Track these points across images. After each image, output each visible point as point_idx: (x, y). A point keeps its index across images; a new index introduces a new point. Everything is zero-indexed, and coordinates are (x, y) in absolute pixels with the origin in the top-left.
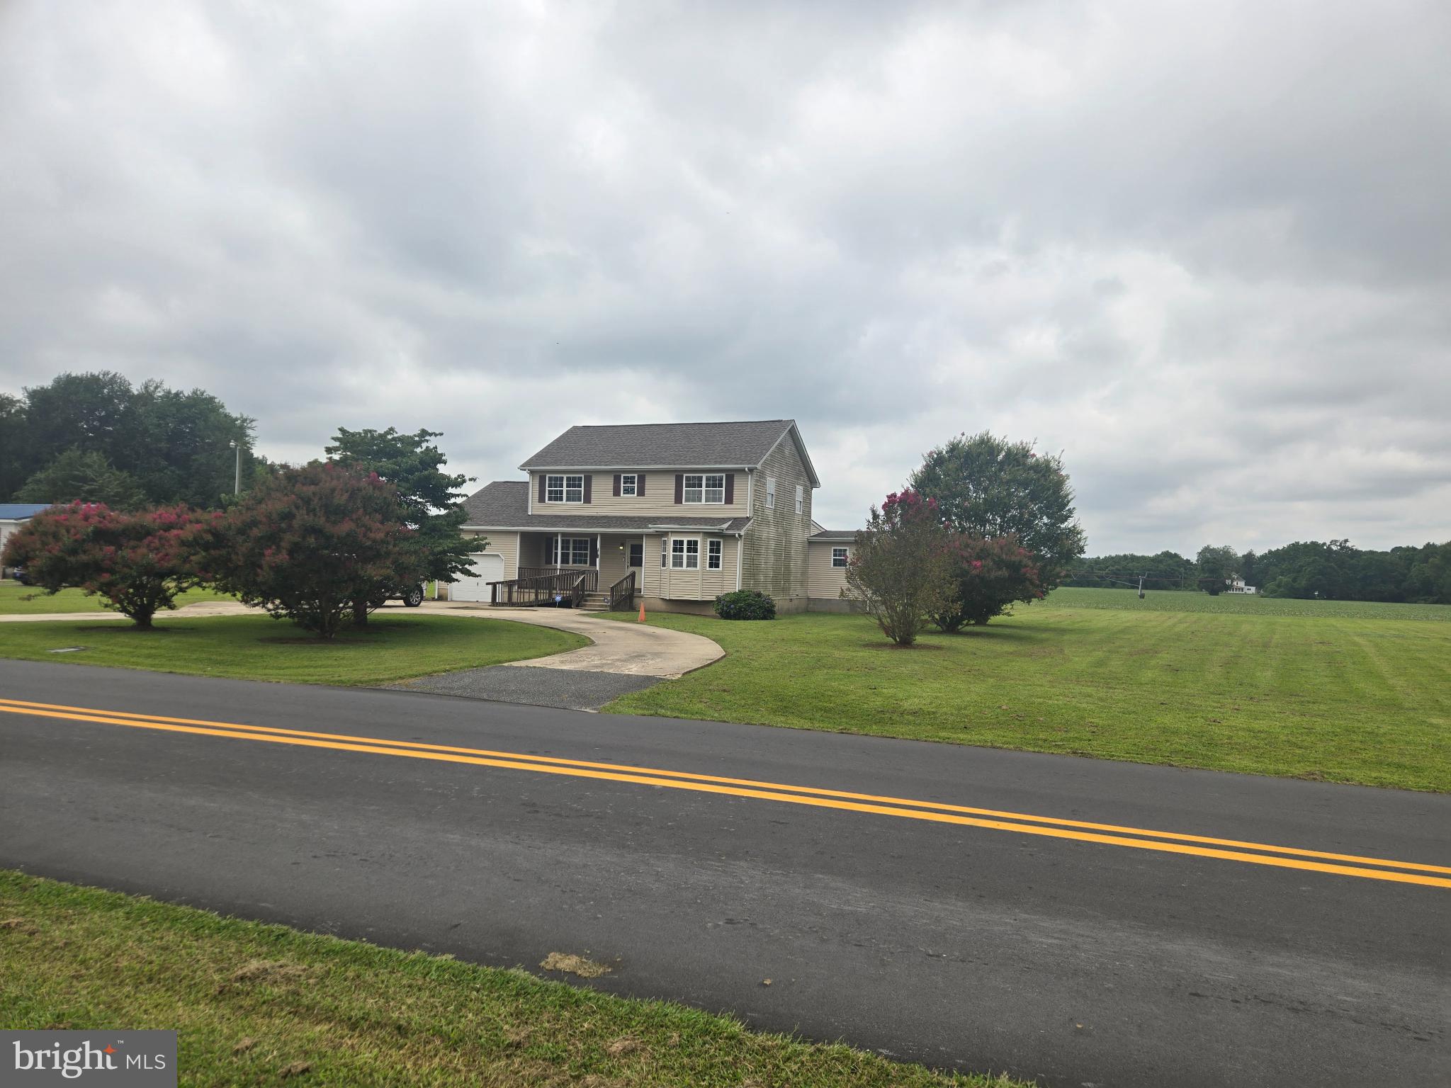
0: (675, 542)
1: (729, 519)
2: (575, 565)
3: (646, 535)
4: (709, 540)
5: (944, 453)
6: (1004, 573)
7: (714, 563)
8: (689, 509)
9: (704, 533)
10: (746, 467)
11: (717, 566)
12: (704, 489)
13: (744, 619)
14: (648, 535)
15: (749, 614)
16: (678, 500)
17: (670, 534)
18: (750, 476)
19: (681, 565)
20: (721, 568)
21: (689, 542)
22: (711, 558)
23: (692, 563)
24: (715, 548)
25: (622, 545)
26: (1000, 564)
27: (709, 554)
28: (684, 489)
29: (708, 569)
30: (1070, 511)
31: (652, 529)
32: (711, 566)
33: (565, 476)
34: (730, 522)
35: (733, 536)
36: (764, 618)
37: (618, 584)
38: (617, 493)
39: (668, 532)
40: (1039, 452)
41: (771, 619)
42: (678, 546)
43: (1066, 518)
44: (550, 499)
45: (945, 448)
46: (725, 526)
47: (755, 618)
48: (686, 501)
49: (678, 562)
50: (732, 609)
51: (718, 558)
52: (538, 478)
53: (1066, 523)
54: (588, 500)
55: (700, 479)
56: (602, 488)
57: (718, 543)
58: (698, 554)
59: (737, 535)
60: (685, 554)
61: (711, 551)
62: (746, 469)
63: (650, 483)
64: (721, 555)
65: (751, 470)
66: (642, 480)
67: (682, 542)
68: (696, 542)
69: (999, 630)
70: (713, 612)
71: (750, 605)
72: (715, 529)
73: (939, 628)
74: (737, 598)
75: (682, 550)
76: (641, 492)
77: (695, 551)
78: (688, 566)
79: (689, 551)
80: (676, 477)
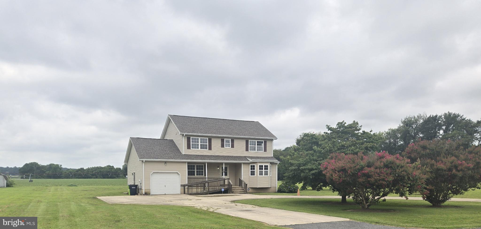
0: (260, 166)
2: (198, 176)
3: (243, 163)
8: (251, 153)
9: (270, 162)
12: (256, 145)
14: (244, 163)
16: (247, 150)
18: (272, 142)
19: (263, 174)
21: (265, 166)
23: (266, 173)
25: (218, 167)
28: (249, 146)
33: (199, 138)
38: (223, 146)
39: (257, 162)
44: (193, 148)
48: (250, 150)
49: (261, 174)
52: (187, 138)
54: (210, 148)
55: (255, 142)
56: (216, 143)
58: (268, 170)
60: (264, 170)
62: (274, 139)
63: (236, 142)
66: (233, 141)
67: (262, 166)
68: (267, 166)
75: (262, 169)
76: (233, 146)
77: (267, 169)
78: (265, 175)
79: (265, 169)
80: (246, 140)
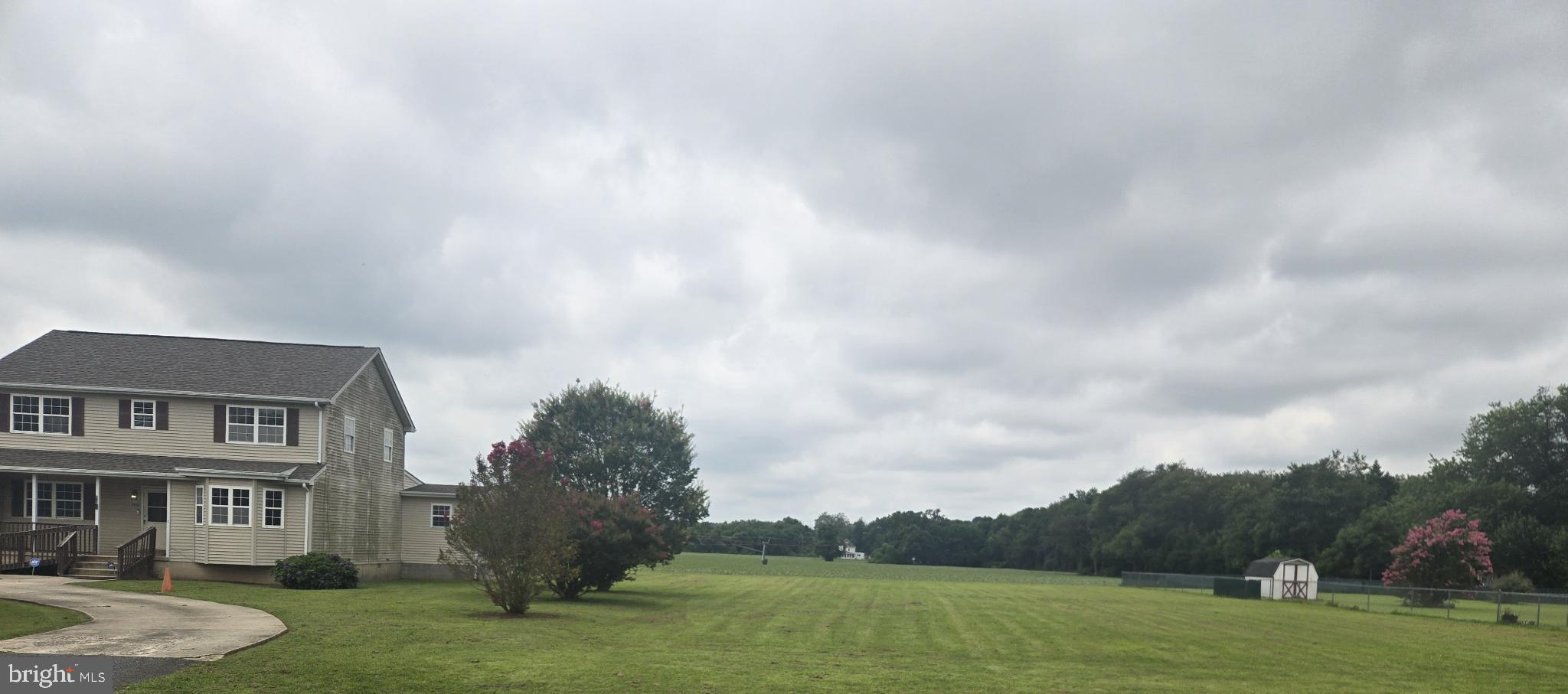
0: (216, 491)
1: (293, 465)
2: (60, 518)
3: (171, 481)
4: (265, 490)
5: (560, 401)
6: (628, 535)
7: (273, 518)
8: (232, 449)
9: (258, 480)
10: (316, 401)
11: (278, 522)
12: (256, 425)
13: (316, 589)
14: (174, 481)
15: (323, 581)
16: (219, 437)
17: (207, 481)
18: (321, 413)
19: (225, 521)
20: (282, 526)
21: (236, 492)
22: (268, 512)
23: (241, 517)
24: (273, 500)
25: (135, 493)
26: (623, 524)
27: (264, 508)
28: (228, 424)
29: (264, 526)
30: (695, 471)
31: (181, 472)
32: (268, 522)
33: (42, 398)
34: (295, 468)
35: (300, 486)
36: (344, 587)
37: (130, 543)
38: (124, 423)
39: (205, 479)
40: (661, 407)
41: (352, 588)
42: (220, 497)
43: (690, 479)
44: (17, 429)
45: (560, 397)
46: (289, 473)
47: (331, 587)
48: (230, 439)
49: (220, 516)
50: (298, 576)
51: (278, 513)
53: (690, 484)
54: (77, 431)
55: (252, 411)
56: (101, 417)
57: (279, 495)
58: (250, 508)
59: (304, 485)
60: (230, 506)
61: (269, 504)
62: (316, 404)
63: (174, 414)
64: (282, 509)
65: (322, 406)
66: (163, 408)
67: (225, 492)
68: (246, 493)
69: (622, 597)
70: (272, 580)
71: (323, 571)
72: (274, 475)
73: (557, 595)
74: (304, 563)
75: (225, 502)
76: (163, 425)
77: (246, 503)
78: (235, 522)
79: (236, 502)
80: (216, 408)
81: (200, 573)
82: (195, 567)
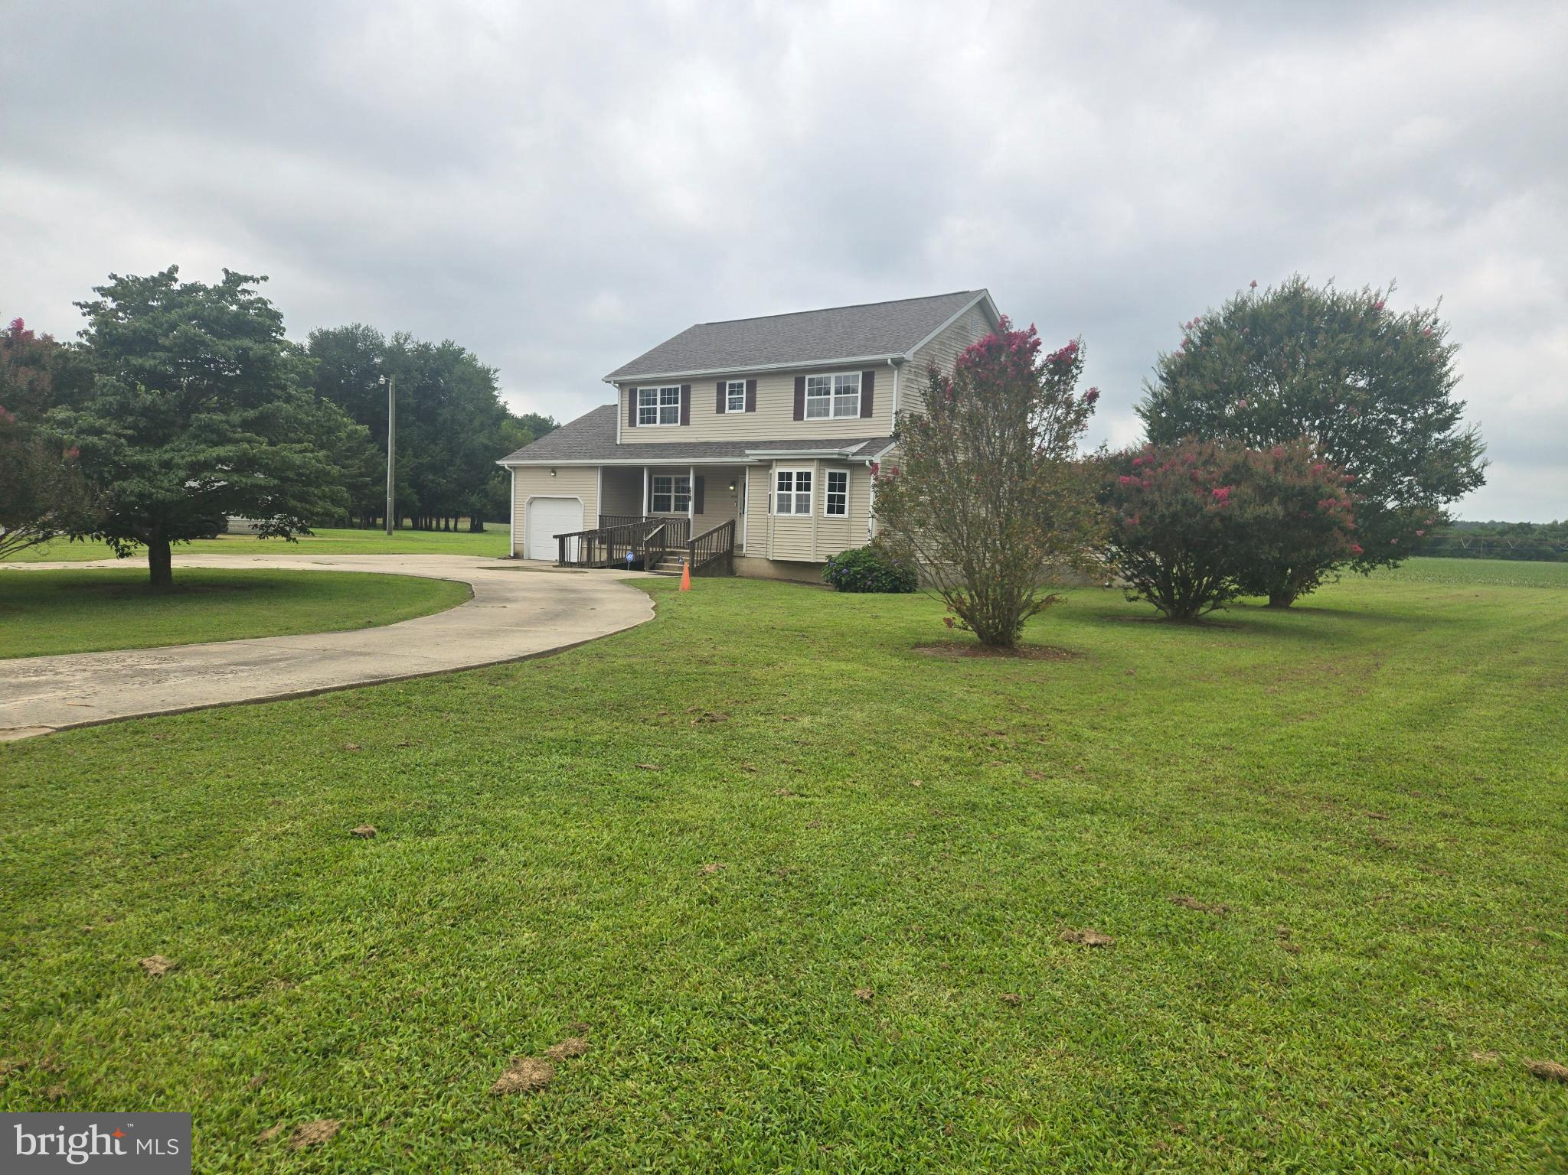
0: (781, 475)
1: (864, 440)
2: (677, 513)
3: (750, 466)
4: (828, 471)
7: (836, 505)
8: (812, 428)
9: (821, 460)
10: (889, 357)
11: (841, 511)
12: (832, 396)
13: (863, 592)
14: (752, 467)
15: (869, 583)
16: (798, 415)
17: (774, 464)
18: (896, 372)
19: (789, 511)
20: (846, 515)
21: (799, 475)
22: (831, 498)
23: (803, 507)
24: (837, 483)
25: (733, 484)
27: (827, 493)
28: (806, 397)
29: (825, 514)
31: (752, 456)
32: (830, 510)
33: (659, 388)
34: (865, 444)
35: (862, 464)
36: (895, 590)
37: (704, 537)
38: (720, 409)
39: (771, 461)
41: (909, 592)
42: (785, 480)
43: (1445, 424)
44: (642, 422)
45: (1222, 313)
46: (854, 449)
47: (879, 590)
48: (809, 415)
49: (784, 507)
50: (843, 575)
51: (842, 499)
52: (627, 393)
53: (1448, 432)
54: (685, 421)
55: (828, 380)
56: (703, 400)
57: (843, 477)
58: (812, 493)
59: (867, 463)
60: (794, 492)
61: (831, 488)
62: (889, 361)
63: (763, 393)
64: (847, 494)
65: (898, 363)
66: (752, 387)
67: (789, 475)
68: (808, 475)
70: (817, 578)
71: (871, 570)
72: (833, 452)
73: (1162, 613)
74: (853, 559)
75: (789, 488)
76: (751, 407)
77: (808, 488)
78: (798, 511)
79: (799, 488)
80: (797, 380)
81: (770, 571)
82: (766, 564)
